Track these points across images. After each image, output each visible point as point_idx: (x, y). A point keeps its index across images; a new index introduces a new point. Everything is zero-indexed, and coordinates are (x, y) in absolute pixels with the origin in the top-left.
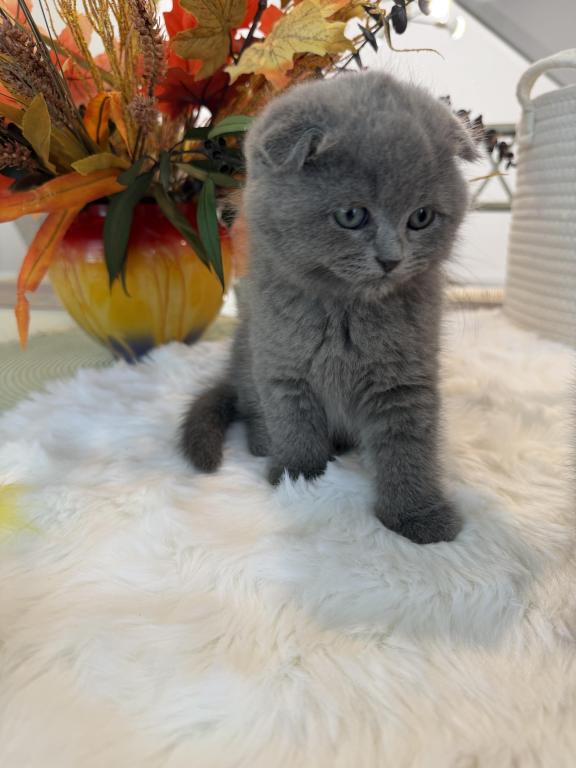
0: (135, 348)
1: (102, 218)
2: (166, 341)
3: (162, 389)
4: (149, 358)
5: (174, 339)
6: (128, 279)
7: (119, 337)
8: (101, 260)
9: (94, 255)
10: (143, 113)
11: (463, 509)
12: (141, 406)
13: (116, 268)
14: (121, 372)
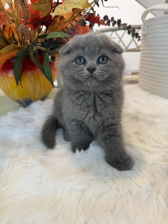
0: (26, 103)
1: (13, 62)
2: (36, 100)
3: (35, 117)
4: (31, 106)
5: (38, 99)
6: (22, 82)
7: (20, 99)
8: (13, 76)
9: (11, 74)
10: (24, 31)
11: (134, 158)
12: (29, 125)
13: (18, 79)
14: (22, 112)
